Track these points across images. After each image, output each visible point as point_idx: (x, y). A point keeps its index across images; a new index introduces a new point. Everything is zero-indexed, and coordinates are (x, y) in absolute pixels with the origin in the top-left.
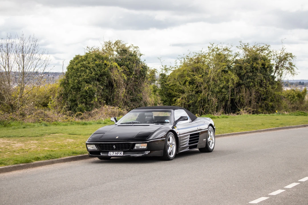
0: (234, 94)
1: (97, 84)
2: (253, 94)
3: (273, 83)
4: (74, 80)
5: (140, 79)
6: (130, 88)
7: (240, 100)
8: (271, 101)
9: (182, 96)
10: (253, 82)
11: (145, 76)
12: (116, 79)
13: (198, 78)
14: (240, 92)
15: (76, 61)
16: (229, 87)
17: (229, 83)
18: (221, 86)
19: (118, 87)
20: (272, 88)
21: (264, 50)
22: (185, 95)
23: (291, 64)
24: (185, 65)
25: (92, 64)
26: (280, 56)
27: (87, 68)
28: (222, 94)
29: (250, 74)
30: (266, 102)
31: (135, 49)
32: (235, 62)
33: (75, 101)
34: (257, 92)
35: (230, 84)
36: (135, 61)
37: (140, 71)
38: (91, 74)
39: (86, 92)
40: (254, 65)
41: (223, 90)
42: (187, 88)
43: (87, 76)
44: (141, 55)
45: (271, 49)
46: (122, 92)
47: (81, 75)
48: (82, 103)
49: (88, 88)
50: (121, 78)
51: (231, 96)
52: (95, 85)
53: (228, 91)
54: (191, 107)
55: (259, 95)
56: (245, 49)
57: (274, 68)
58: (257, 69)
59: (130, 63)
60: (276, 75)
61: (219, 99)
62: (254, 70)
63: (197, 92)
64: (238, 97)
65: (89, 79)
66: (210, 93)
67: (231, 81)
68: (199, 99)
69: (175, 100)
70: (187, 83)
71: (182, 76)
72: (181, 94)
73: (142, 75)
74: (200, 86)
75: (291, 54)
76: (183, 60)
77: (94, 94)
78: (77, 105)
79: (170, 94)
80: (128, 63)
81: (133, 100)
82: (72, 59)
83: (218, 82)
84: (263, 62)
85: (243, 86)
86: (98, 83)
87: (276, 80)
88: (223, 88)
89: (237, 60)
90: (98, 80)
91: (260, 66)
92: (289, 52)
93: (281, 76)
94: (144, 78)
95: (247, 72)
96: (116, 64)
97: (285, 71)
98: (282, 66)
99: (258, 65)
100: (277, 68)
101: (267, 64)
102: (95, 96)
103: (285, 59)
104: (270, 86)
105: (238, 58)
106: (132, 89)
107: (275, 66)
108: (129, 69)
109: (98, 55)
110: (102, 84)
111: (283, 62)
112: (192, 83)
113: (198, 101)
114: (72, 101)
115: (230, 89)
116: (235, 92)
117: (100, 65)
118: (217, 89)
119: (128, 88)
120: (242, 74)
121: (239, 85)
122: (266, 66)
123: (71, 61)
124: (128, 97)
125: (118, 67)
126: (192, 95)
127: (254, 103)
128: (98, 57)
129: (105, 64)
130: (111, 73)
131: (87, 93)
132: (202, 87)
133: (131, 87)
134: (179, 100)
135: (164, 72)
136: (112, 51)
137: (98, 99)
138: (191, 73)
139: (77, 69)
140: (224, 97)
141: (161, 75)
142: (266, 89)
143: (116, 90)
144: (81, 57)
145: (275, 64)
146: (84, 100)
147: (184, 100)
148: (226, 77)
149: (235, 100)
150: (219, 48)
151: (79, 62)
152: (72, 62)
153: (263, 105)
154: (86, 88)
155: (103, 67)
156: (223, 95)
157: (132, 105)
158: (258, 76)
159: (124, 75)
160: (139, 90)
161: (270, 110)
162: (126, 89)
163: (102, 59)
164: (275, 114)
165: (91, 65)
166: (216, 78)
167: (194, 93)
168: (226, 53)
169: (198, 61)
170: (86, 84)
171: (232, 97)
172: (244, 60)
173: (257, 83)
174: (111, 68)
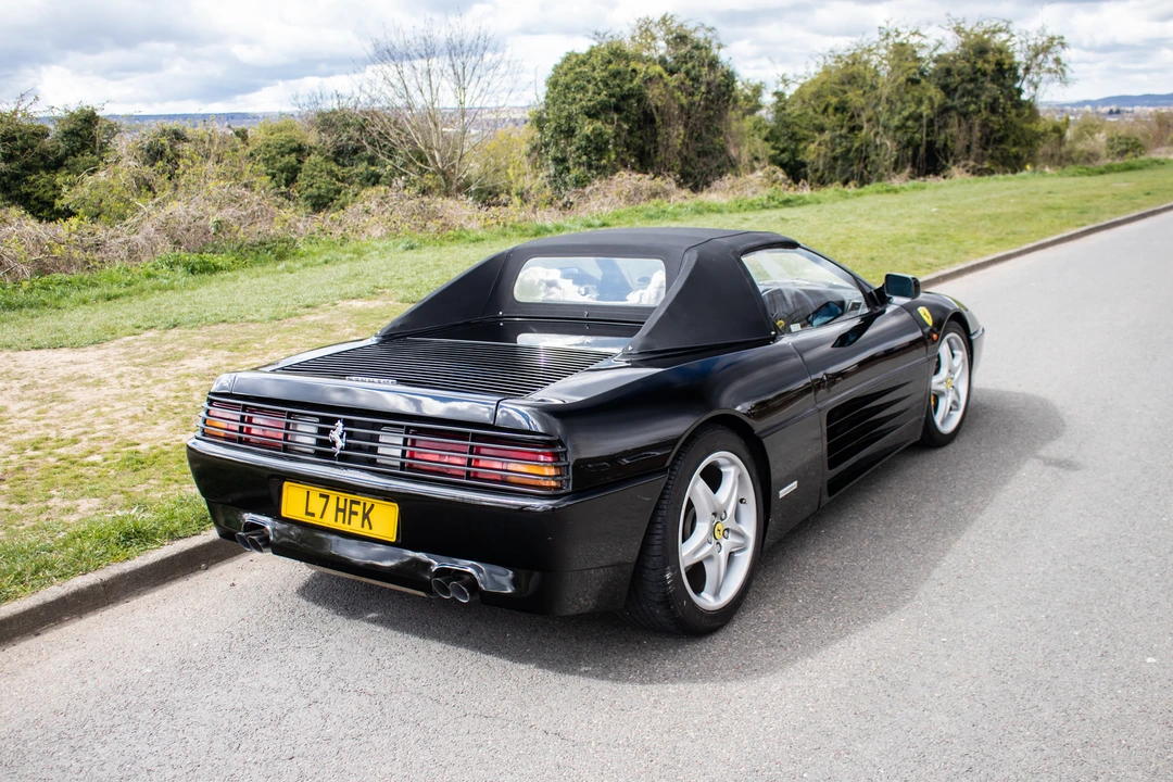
0: (933, 131)
1: (613, 119)
2: (977, 128)
3: (1019, 105)
4: (561, 110)
5: (720, 103)
6: (695, 125)
7: (945, 145)
8: (1015, 145)
9: (819, 138)
10: (976, 103)
11: (730, 97)
12: (659, 104)
13: (854, 97)
14: (946, 125)
15: (566, 67)
16: (921, 116)
17: (923, 108)
18: (906, 113)
19: (666, 124)
20: (1017, 116)
21: (1000, 30)
22: (827, 136)
23: (1057, 61)
24: (827, 71)
25: (602, 70)
26: (1035, 45)
27: (589, 82)
28: (906, 132)
29: (970, 86)
30: (1003, 146)
31: (709, 34)
32: (935, 61)
33: (564, 160)
34: (984, 125)
35: (925, 110)
36: (707, 61)
37: (719, 86)
38: (599, 94)
39: (588, 137)
40: (980, 64)
41: (910, 123)
42: (831, 120)
43: (590, 100)
44: (720, 47)
45: (1014, 28)
46: (676, 135)
47: (575, 99)
48: (580, 164)
49: (591, 128)
50: (672, 102)
51: (927, 135)
52: (609, 121)
53: (921, 126)
54: (840, 162)
55: (988, 130)
56: (958, 31)
57: (1021, 72)
58: (984, 74)
59: (694, 67)
60: (1025, 86)
61: (900, 142)
62: (976, 75)
63: (852, 129)
64: (943, 136)
65: (594, 106)
66: (881, 129)
67: (926, 102)
68: (857, 145)
69: (805, 148)
70: (830, 110)
71: (818, 95)
72: (816, 134)
73: (724, 94)
74: (859, 116)
75: (1062, 38)
76: (821, 61)
77: (607, 142)
78: (568, 169)
79: (794, 134)
80: (690, 65)
81: (704, 151)
82: (559, 62)
83: (899, 104)
84: (998, 56)
85: (953, 113)
86: (616, 117)
87: (1024, 97)
88: (907, 119)
89: (939, 55)
90: (617, 109)
91: (989, 68)
92: (1056, 34)
93: (1036, 88)
94: (728, 100)
95: (963, 81)
96: (659, 68)
97: (1046, 76)
98: (1039, 66)
99: (986, 66)
100: (1027, 69)
101: (1007, 62)
102: (610, 147)
103: (1046, 49)
104: (1014, 112)
105: (942, 51)
106: (700, 128)
107: (1024, 66)
108: (692, 79)
109: (617, 48)
110: (627, 119)
111: (1041, 56)
112: (841, 108)
113: (854, 149)
114: (557, 161)
115: (924, 121)
116: (936, 128)
117: (619, 73)
118: (896, 121)
119: (690, 125)
120: (953, 86)
121: (944, 110)
122: (1006, 67)
123: (556, 66)
124: (690, 147)
125: (665, 75)
126: (841, 136)
127: (975, 149)
128: (617, 54)
129: (634, 70)
130: (646, 91)
131: (591, 141)
132: (864, 117)
133: (698, 122)
134: (812, 147)
135: (781, 87)
136: (654, 39)
137: (617, 154)
138: (840, 87)
139: (567, 87)
140: (912, 138)
141: (776, 94)
142: (1004, 117)
143: (662, 131)
144: (577, 55)
145: (1024, 61)
146: (584, 158)
147: (823, 147)
148: (916, 94)
149: (935, 143)
150: (900, 30)
151: (571, 69)
152: (557, 68)
153: (998, 154)
154: (588, 129)
155: (628, 77)
156: (909, 135)
157: (701, 164)
158: (987, 89)
159: (680, 93)
160: (717, 129)
161: (1013, 164)
162: (686, 126)
163: (627, 58)
164: (1024, 173)
165: (598, 74)
166: (894, 97)
167: (844, 131)
168: (914, 40)
169: (855, 59)
170: (588, 120)
171: (929, 139)
172: (954, 56)
173: (986, 104)
174: (649, 80)
